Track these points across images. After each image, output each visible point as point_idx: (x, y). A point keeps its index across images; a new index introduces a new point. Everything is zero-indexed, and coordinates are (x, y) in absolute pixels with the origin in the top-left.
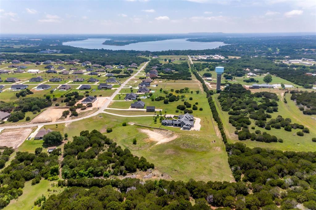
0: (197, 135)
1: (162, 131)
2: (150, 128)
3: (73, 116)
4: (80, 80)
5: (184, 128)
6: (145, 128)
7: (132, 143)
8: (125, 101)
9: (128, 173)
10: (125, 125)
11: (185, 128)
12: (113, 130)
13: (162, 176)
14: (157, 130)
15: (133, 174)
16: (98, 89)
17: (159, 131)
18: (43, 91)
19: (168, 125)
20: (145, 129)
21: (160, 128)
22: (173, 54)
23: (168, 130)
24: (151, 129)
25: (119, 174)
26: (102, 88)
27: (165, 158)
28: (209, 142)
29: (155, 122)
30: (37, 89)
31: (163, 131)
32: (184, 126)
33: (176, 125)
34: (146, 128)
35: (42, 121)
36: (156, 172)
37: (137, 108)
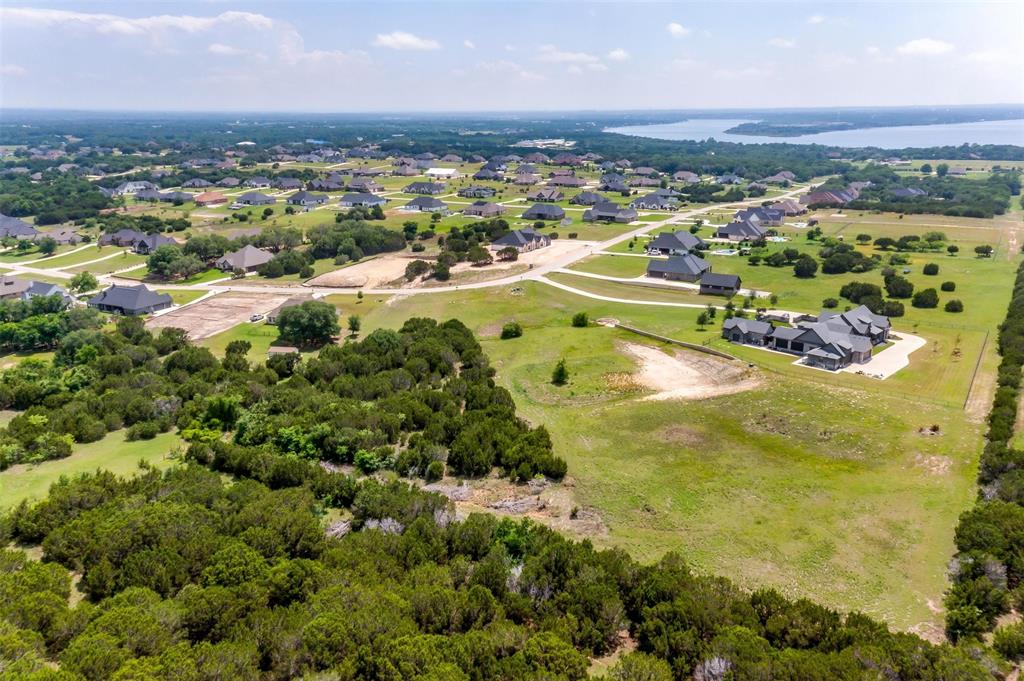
0: (855, 393)
1: (707, 359)
2: (669, 342)
3: (434, 280)
4: (546, 197)
5: (811, 357)
6: (646, 340)
7: (551, 380)
8: (645, 255)
9: (451, 474)
10: (580, 322)
11: (814, 361)
12: (525, 332)
13: (574, 515)
14: (688, 353)
15: (465, 482)
16: (584, 221)
17: (695, 357)
18: (417, 214)
19: (749, 341)
20: (644, 345)
21: (706, 347)
22: (973, 155)
23: (732, 359)
24: (668, 347)
25: (411, 472)
26: (601, 218)
27: (641, 453)
28: (903, 428)
29: (700, 327)
30: (406, 209)
31: (710, 359)
32: (817, 351)
33: (781, 344)
34: (650, 342)
35: (335, 283)
36: (558, 497)
37: (668, 279)
